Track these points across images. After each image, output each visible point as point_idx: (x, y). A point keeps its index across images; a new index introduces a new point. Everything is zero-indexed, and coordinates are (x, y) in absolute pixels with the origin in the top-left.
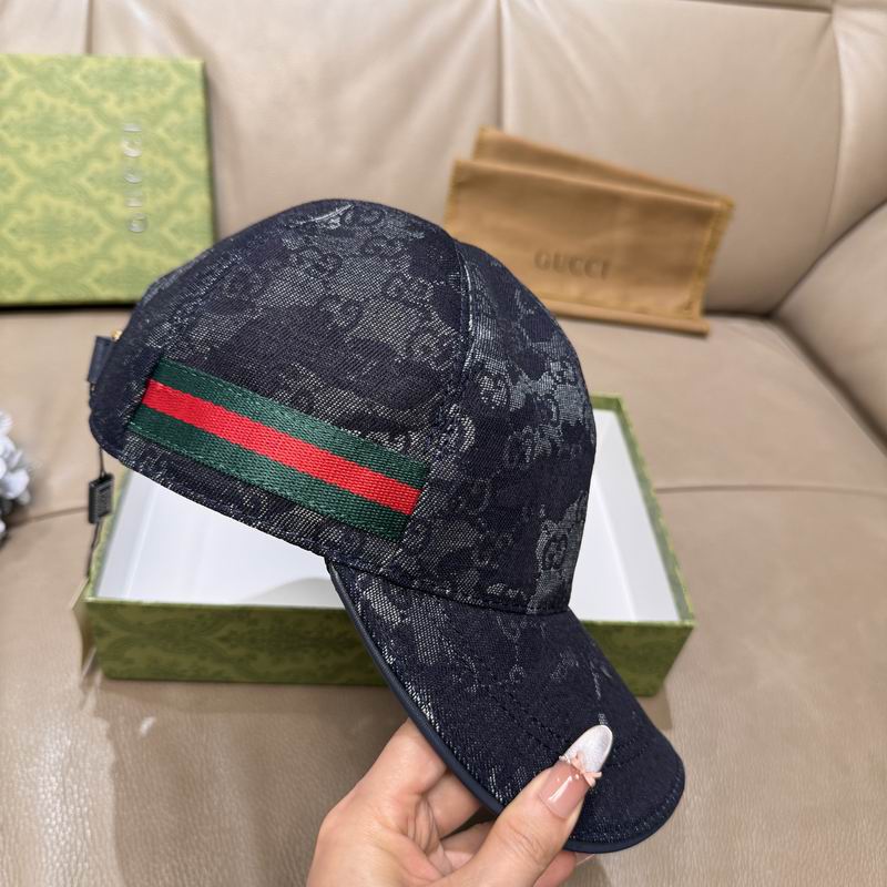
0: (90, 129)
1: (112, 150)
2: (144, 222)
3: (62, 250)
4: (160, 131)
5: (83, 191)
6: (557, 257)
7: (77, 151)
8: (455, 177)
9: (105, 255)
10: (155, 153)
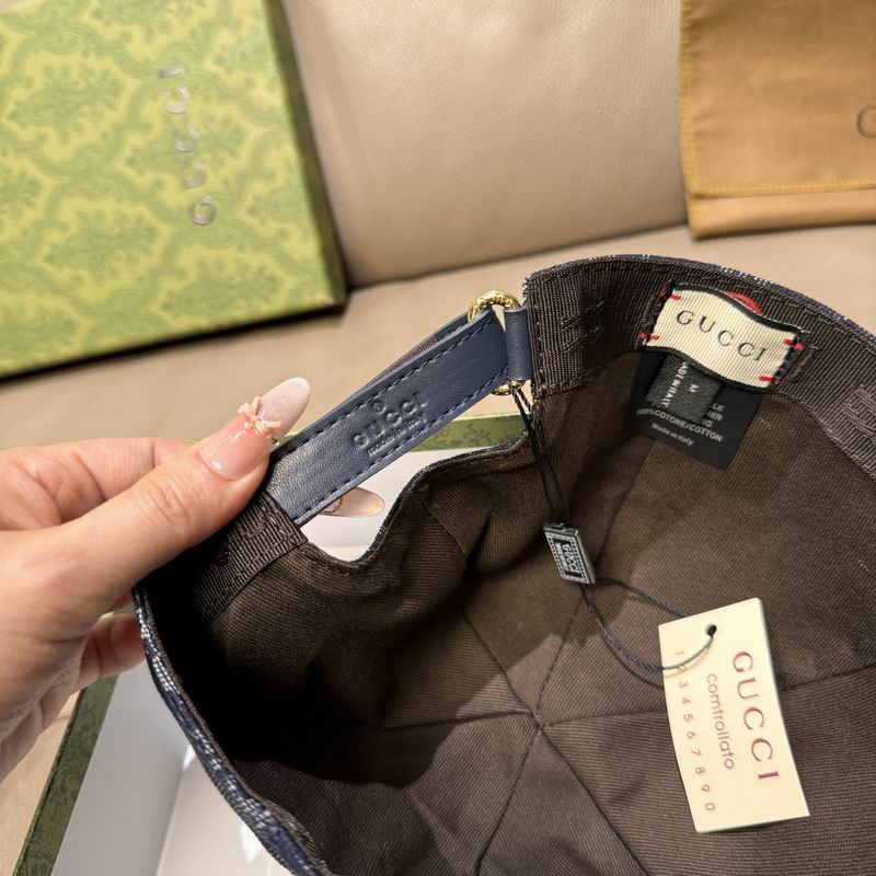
0: (116, 89)
1: (151, 111)
4: (209, 65)
5: (123, 181)
7: (105, 125)
8: (685, 14)
9: (168, 267)
10: (207, 99)
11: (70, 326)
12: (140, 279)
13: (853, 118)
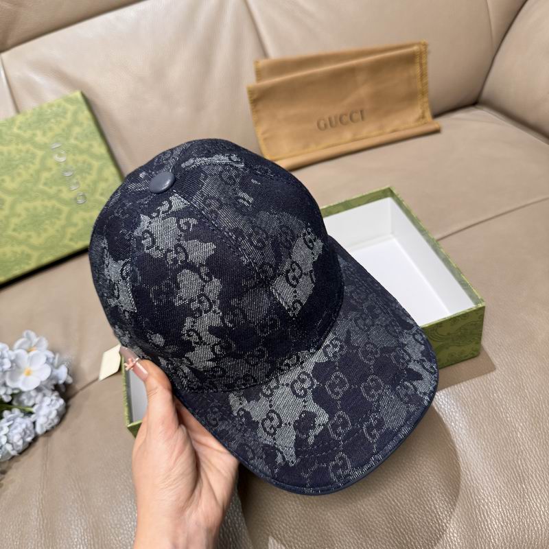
0: (34, 156)
1: (50, 163)
2: (84, 196)
3: (45, 230)
4: (72, 141)
5: (43, 192)
6: (330, 119)
7: (31, 171)
8: (250, 97)
9: (69, 223)
10: (74, 155)
11: (29, 257)
12: (58, 231)
13: (315, 124)
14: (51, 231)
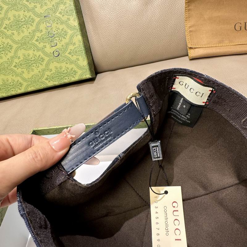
0: (33, 20)
4: (58, 14)
13: (233, 26)
14: (36, 71)
